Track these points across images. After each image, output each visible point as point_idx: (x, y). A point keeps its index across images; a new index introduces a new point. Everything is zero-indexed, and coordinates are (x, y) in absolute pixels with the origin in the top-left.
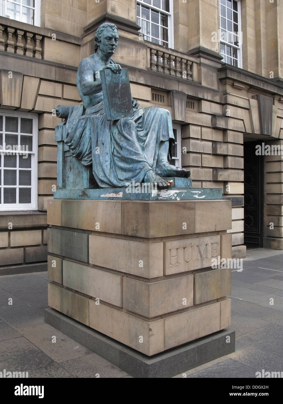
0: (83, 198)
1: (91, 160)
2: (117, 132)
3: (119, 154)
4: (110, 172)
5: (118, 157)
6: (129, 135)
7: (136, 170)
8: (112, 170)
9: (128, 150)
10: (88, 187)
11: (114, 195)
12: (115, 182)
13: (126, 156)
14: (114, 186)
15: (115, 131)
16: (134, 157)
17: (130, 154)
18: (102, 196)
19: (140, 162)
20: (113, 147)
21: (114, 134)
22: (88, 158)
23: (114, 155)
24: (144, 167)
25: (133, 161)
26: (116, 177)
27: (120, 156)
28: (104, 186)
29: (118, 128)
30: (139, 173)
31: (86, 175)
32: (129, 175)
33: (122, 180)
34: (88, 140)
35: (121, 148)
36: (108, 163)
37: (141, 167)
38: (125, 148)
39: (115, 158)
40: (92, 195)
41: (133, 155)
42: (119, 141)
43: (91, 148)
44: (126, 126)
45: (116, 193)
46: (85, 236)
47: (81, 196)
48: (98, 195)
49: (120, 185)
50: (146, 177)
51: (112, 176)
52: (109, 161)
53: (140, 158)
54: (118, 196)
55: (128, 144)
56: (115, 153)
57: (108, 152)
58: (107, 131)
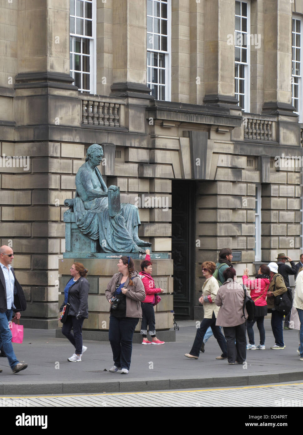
0: (92, 258)
1: (99, 237)
2: (114, 223)
3: (117, 235)
4: (112, 244)
5: (117, 237)
6: (123, 225)
7: (128, 244)
8: (113, 244)
9: (122, 233)
10: (95, 251)
11: (117, 257)
12: (116, 250)
13: (122, 237)
14: (114, 252)
15: (113, 222)
16: (126, 237)
17: (124, 236)
18: (107, 257)
19: (130, 240)
20: (112, 231)
21: (113, 224)
22: (96, 236)
23: (113, 235)
24: (132, 243)
25: (126, 239)
26: (116, 247)
27: (118, 236)
28: (108, 252)
29: (115, 221)
30: (130, 246)
31: (93, 245)
32: (123, 246)
33: (120, 249)
34: (96, 226)
35: (118, 232)
36: (111, 240)
37: (131, 243)
38: (121, 232)
39: (114, 237)
40: (99, 256)
41: (125, 236)
42: (116, 228)
43: (98, 229)
44: (120, 220)
45: (118, 255)
46: (96, 279)
47: (90, 257)
48: (105, 257)
49: (119, 252)
50: (133, 248)
51: (114, 246)
52: (111, 238)
53: (130, 238)
54: (119, 257)
55: (122, 230)
56: (115, 235)
57: (110, 233)
58: (108, 221)
